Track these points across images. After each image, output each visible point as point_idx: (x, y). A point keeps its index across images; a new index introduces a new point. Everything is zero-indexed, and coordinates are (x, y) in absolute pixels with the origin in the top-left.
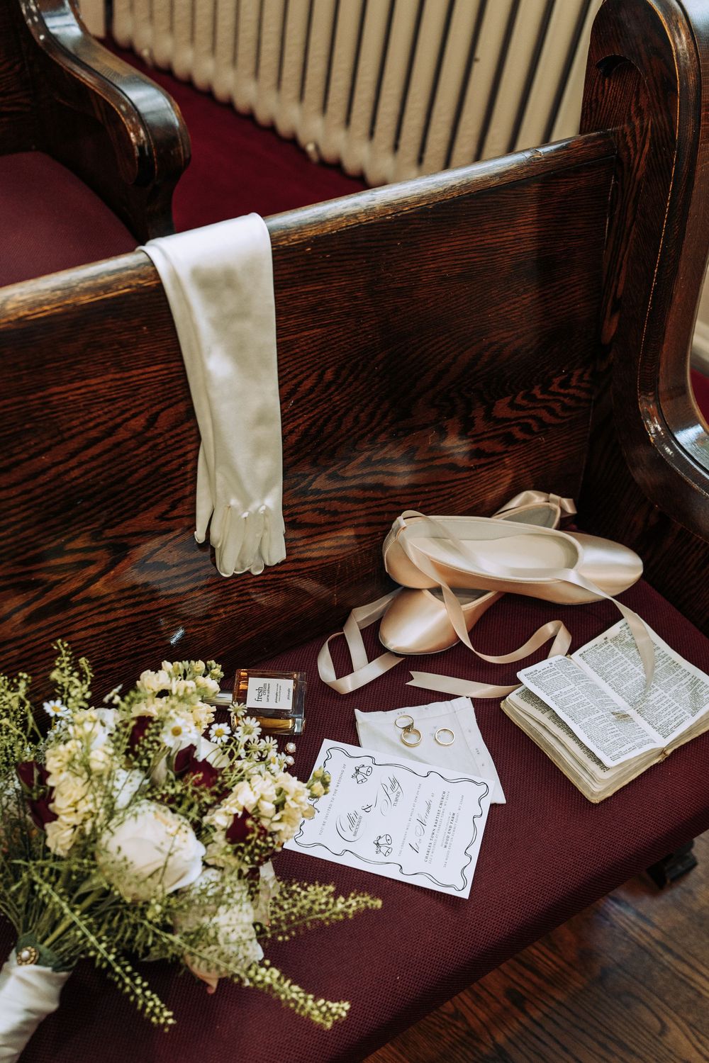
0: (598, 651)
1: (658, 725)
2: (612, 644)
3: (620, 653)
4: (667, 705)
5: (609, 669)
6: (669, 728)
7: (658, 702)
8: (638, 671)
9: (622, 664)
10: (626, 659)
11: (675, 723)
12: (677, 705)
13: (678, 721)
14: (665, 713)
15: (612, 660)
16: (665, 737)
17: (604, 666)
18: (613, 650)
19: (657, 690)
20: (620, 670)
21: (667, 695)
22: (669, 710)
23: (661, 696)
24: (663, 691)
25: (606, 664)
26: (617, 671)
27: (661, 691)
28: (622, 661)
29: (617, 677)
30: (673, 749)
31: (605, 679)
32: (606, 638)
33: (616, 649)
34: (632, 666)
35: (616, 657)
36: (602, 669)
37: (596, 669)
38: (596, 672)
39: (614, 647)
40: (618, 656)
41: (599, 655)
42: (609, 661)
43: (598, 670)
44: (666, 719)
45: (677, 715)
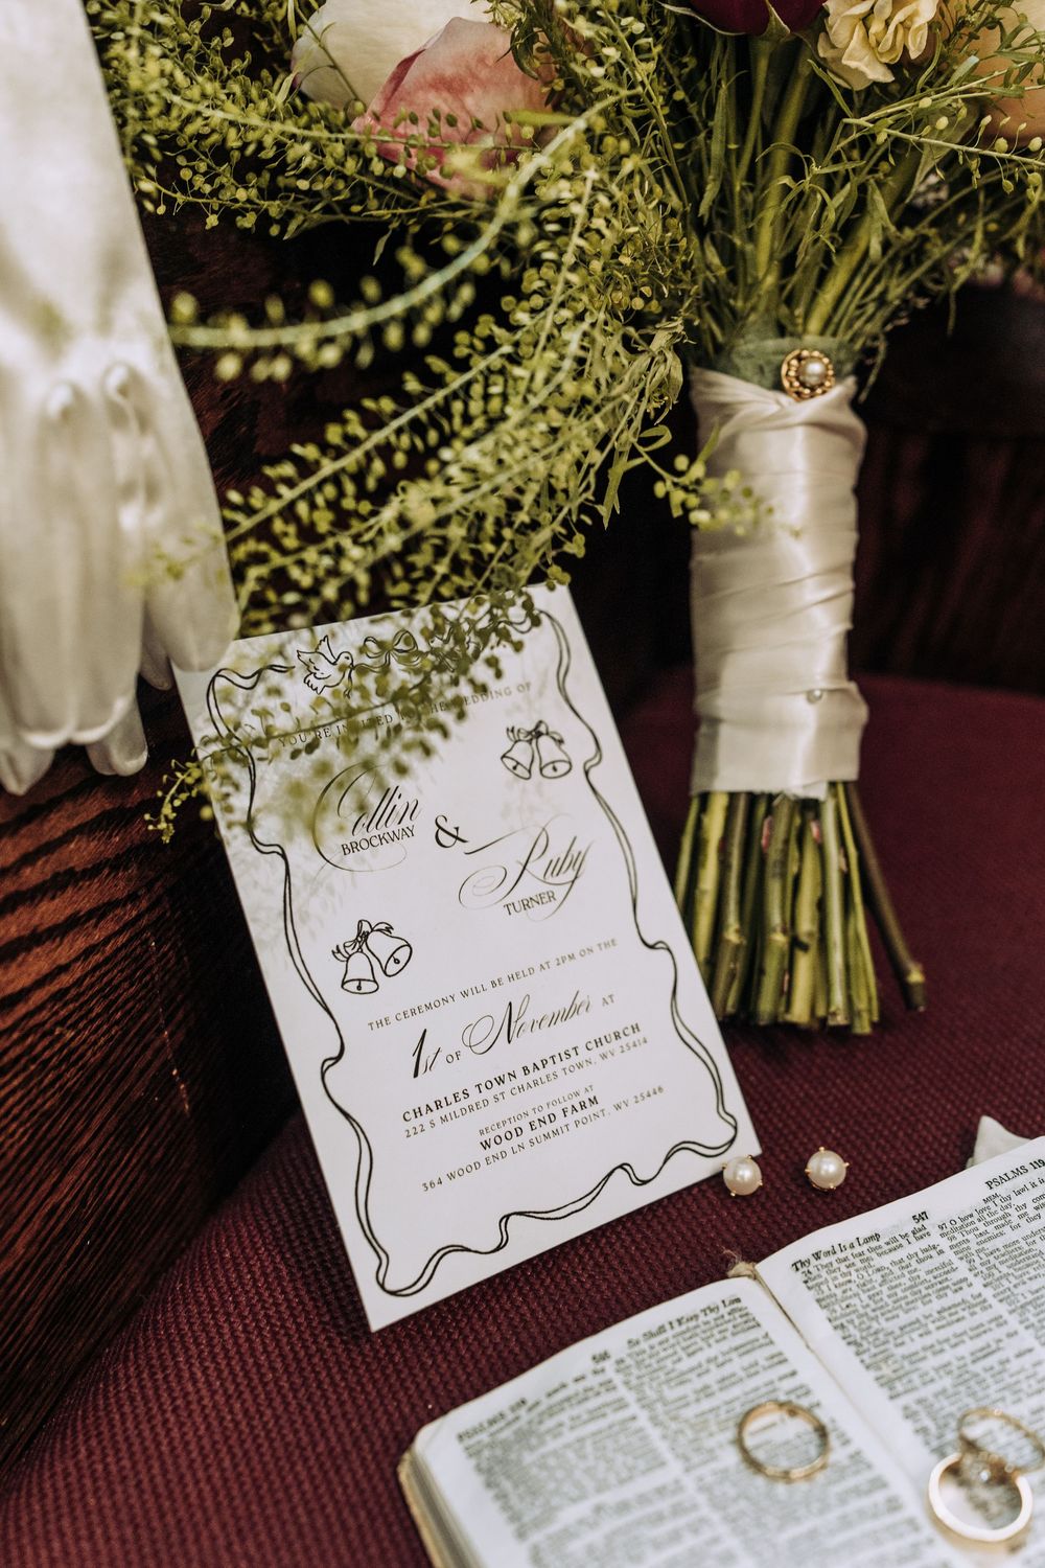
0: (878, 1262)
2: (944, 1244)
3: (978, 1283)
5: (915, 1344)
9: (979, 1331)
10: (1001, 1309)
15: (936, 1305)
17: (893, 1325)
18: (949, 1269)
20: (964, 1350)
25: (904, 1319)
26: (949, 1355)
28: (983, 1317)
29: (947, 1382)
31: (887, 1383)
32: (923, 1216)
33: (963, 1267)
34: (1028, 1338)
35: (952, 1298)
36: (881, 1336)
37: (856, 1334)
38: (853, 1348)
39: (950, 1255)
40: (966, 1293)
41: (877, 1277)
42: (921, 1310)
43: (868, 1344)
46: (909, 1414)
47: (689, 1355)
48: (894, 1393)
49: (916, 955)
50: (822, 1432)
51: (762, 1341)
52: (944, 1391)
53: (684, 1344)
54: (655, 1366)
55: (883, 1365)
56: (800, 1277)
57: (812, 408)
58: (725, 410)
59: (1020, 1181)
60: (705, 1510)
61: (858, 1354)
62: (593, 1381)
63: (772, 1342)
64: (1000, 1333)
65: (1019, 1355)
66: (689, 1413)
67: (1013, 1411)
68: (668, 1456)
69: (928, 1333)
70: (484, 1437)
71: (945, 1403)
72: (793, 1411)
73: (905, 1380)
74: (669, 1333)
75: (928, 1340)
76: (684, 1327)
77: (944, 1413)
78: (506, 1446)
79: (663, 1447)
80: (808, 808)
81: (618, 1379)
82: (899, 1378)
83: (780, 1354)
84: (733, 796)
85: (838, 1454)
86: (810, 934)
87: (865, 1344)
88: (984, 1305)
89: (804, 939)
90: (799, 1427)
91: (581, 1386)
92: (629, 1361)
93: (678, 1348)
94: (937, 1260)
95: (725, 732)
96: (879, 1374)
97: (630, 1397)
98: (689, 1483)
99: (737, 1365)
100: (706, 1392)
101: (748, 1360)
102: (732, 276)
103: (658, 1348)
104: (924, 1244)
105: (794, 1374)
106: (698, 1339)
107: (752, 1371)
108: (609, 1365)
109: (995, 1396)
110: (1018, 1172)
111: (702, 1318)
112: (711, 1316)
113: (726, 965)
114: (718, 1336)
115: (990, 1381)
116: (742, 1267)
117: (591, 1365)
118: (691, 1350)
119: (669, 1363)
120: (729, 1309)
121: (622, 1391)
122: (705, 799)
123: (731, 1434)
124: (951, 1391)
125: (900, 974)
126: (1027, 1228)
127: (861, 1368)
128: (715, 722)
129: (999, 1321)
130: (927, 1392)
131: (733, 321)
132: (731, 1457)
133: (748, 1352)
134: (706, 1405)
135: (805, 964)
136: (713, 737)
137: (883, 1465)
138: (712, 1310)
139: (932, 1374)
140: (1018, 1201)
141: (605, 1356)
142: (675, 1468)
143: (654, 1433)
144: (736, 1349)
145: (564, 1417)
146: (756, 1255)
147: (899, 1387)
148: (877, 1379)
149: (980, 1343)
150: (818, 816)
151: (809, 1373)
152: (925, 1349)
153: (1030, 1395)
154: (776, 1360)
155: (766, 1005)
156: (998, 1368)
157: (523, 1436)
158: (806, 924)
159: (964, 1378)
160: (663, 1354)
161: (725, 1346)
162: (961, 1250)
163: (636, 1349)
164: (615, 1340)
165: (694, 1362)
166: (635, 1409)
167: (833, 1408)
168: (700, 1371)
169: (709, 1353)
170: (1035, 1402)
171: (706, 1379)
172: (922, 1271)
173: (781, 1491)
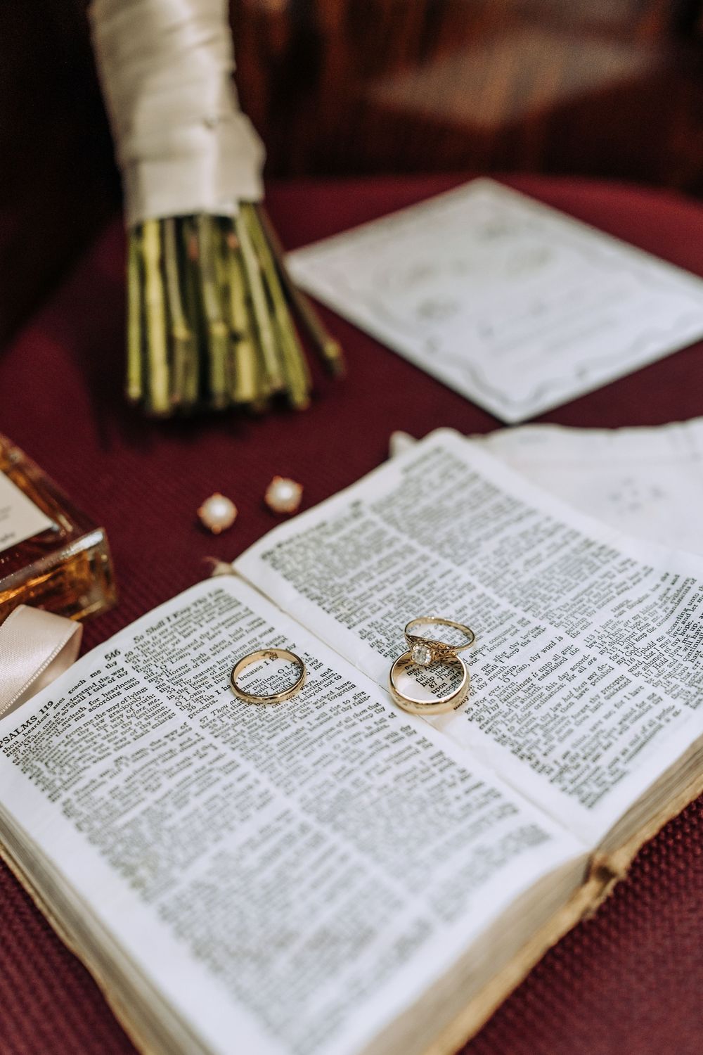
0: (327, 540)
1: (557, 754)
2: (376, 518)
3: (404, 538)
4: (583, 677)
5: (363, 587)
6: (604, 761)
7: (547, 670)
8: (466, 577)
9: (410, 568)
10: (425, 550)
11: (623, 742)
12: (622, 670)
13: (636, 728)
14: (579, 705)
15: (375, 559)
16: (590, 802)
17: (345, 580)
18: (381, 533)
19: (539, 631)
20: (401, 583)
21: (578, 643)
22: (593, 691)
23: (557, 650)
25: (352, 573)
26: (390, 589)
27: (552, 633)
28: (411, 559)
29: (391, 607)
30: (636, 845)
31: (344, 619)
32: (356, 504)
33: (392, 532)
34: (447, 564)
35: (386, 552)
36: (337, 589)
37: (316, 592)
38: (316, 602)
39: (382, 525)
40: (397, 547)
41: (328, 551)
42: (364, 565)
44: (583, 730)
45: (625, 709)
46: (364, 635)
47: (185, 637)
48: (351, 623)
50: (298, 663)
51: (243, 613)
52: (390, 613)
53: (180, 630)
54: (159, 650)
55: (341, 608)
56: (268, 563)
59: (427, 464)
60: (209, 739)
61: (319, 605)
62: (106, 673)
63: (251, 613)
64: (426, 566)
65: (442, 576)
66: (189, 676)
67: (443, 614)
68: (176, 710)
69: (372, 578)
70: (20, 738)
71: (391, 621)
72: (273, 654)
73: (358, 614)
74: (168, 625)
76: (179, 618)
77: (390, 628)
79: (170, 705)
80: (224, 224)
81: (128, 667)
82: (354, 613)
83: (259, 619)
84: (162, 222)
85: (313, 675)
87: (325, 597)
88: (411, 550)
91: (96, 679)
92: (136, 652)
93: (176, 634)
94: (372, 530)
96: (338, 613)
97: (139, 677)
98: (194, 724)
99: (225, 634)
100: (203, 658)
101: (233, 629)
103: (159, 637)
104: (361, 520)
105: (271, 630)
106: (191, 624)
107: (238, 636)
108: (120, 659)
109: (428, 608)
111: (193, 609)
112: (200, 607)
113: (181, 356)
114: (207, 618)
115: (423, 598)
116: (222, 567)
117: (106, 662)
118: (185, 633)
119: (170, 646)
120: (214, 598)
121: (132, 674)
123: (226, 682)
124: (394, 612)
126: (436, 495)
127: (324, 613)
128: (135, 162)
130: (377, 617)
132: (227, 698)
133: (232, 624)
134: (203, 668)
136: (136, 178)
137: (348, 674)
138: (200, 602)
139: (379, 604)
141: (116, 653)
142: (182, 716)
143: (162, 697)
144: (223, 624)
145: (84, 704)
146: (230, 558)
147: (355, 619)
148: (336, 618)
149: (412, 576)
150: (233, 229)
151: (283, 627)
152: (371, 589)
153: (452, 601)
154: (256, 624)
156: (427, 588)
157: (51, 728)
158: (240, 320)
159: (402, 600)
160: (163, 641)
161: (214, 624)
162: (390, 520)
163: (142, 642)
164: (123, 640)
165: (190, 640)
166: (144, 683)
167: (304, 646)
168: (196, 645)
169: (203, 631)
170: (458, 604)
171: (201, 650)
172: (362, 539)
173: (270, 709)
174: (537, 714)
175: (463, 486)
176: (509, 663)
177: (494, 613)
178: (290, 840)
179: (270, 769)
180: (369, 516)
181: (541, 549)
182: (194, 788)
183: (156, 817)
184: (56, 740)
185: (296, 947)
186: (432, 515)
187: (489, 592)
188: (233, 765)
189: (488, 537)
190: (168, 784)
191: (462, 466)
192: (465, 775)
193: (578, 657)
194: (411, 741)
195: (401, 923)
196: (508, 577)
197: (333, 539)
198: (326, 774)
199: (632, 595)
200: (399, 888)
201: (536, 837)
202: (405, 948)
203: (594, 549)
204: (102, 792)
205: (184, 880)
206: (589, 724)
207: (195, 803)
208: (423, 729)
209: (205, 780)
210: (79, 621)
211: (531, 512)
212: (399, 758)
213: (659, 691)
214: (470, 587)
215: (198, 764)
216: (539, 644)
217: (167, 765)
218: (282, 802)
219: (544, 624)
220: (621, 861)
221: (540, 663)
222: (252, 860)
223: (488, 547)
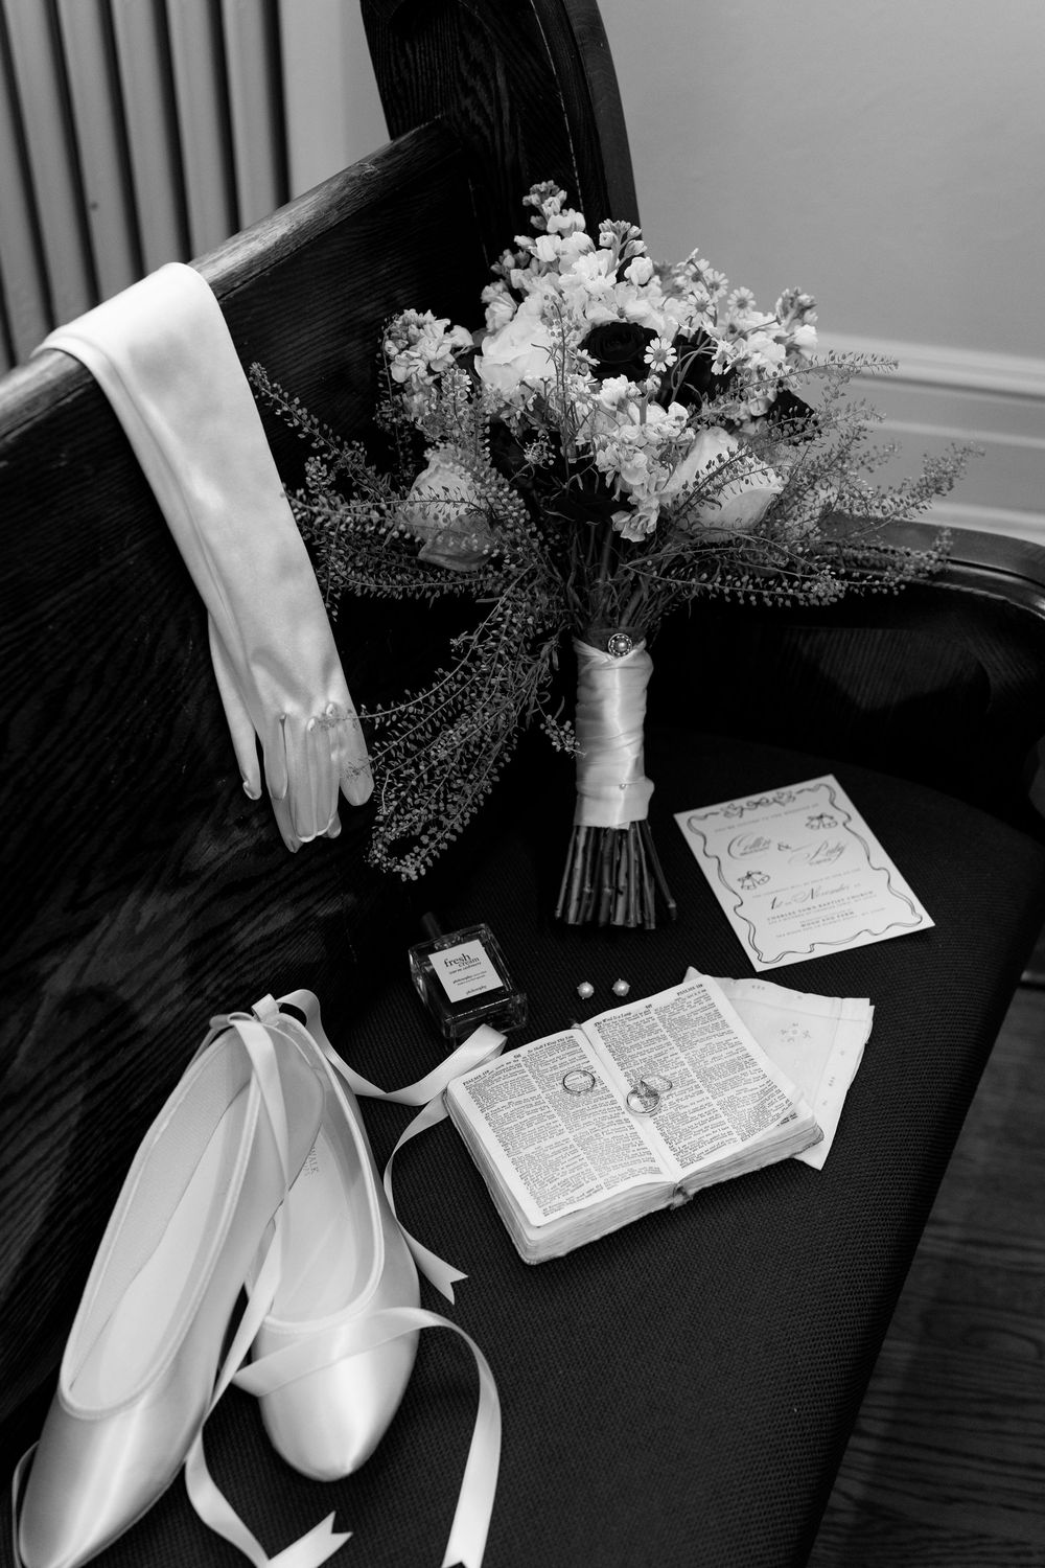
0: (628, 1023)
2: (656, 1016)
3: (665, 1030)
4: (707, 1117)
5: (635, 1052)
6: (697, 1152)
7: (695, 1110)
8: (683, 1058)
9: (661, 1047)
10: (670, 1040)
11: (709, 1146)
12: (724, 1118)
13: (715, 1143)
14: (700, 1128)
15: (647, 1038)
16: (682, 1163)
17: (628, 1046)
18: (655, 1025)
20: (653, 1053)
21: (714, 1102)
22: (708, 1124)
23: (703, 1103)
24: (709, 1095)
25: (633, 1043)
26: (647, 1055)
27: (706, 1094)
28: (663, 1042)
30: (700, 1188)
31: (621, 1065)
32: (650, 1006)
33: (661, 1025)
34: (677, 1050)
35: (654, 1036)
36: (623, 1049)
37: (614, 1048)
38: (612, 1053)
39: (657, 1021)
40: (659, 1035)
41: (627, 1029)
42: (640, 1040)
43: (616, 1051)
44: (694, 1138)
45: (715, 1135)
46: (626, 1075)
48: (623, 1068)
49: (674, 897)
50: (594, 1080)
51: (579, 1051)
52: (641, 1067)
53: (549, 1052)
54: (538, 1059)
55: (622, 1059)
56: (597, 1028)
57: (621, 661)
58: (587, 659)
60: (547, 1103)
61: (613, 1055)
62: (513, 1064)
63: (582, 1051)
64: (667, 1048)
65: (673, 1055)
66: (547, 1074)
67: (662, 1075)
68: (537, 1087)
69: (641, 1048)
70: (473, 1083)
71: (640, 1071)
72: (585, 1073)
73: (628, 1064)
74: (544, 1048)
75: (640, 1051)
76: (550, 1046)
77: (639, 1074)
78: (480, 1085)
79: (536, 1085)
80: (623, 832)
81: (523, 1063)
82: (626, 1063)
83: (585, 1055)
84: (589, 828)
85: (598, 1087)
86: (624, 887)
88: (665, 1038)
89: (621, 889)
90: (588, 1078)
91: (509, 1065)
92: (528, 1057)
93: (547, 1053)
94: (652, 1022)
95: (586, 800)
96: (619, 1061)
97: (526, 1069)
98: (543, 1096)
99: (568, 1059)
100: (555, 1068)
101: (572, 1057)
102: (586, 605)
103: (539, 1053)
104: (648, 1016)
105: (588, 1061)
106: (555, 1050)
107: (572, 1061)
108: (520, 1059)
109: (659, 1069)
110: (690, 989)
111: (558, 1042)
112: (562, 1043)
113: (585, 901)
114: (563, 1049)
115: (659, 1064)
116: (576, 1025)
117: (513, 1059)
118: (551, 1054)
119: (543, 1058)
120: (568, 1040)
121: (524, 1067)
122: (578, 827)
123: (561, 1081)
124: (643, 1067)
125: (666, 904)
126: (689, 1010)
127: (613, 1059)
128: (582, 795)
129: (669, 1044)
130: (635, 1068)
131: (588, 621)
132: (560, 1088)
133: (573, 1054)
134: (554, 1072)
135: (621, 900)
136: (581, 801)
137: (613, 1090)
138: (562, 1040)
139: (639, 1061)
140: (688, 1000)
141: (519, 1056)
142: (539, 1091)
144: (568, 1053)
145: (502, 1075)
146: (581, 1021)
147: (626, 1066)
148: (618, 1063)
149: (659, 1051)
150: (627, 837)
151: (594, 1061)
152: (638, 1053)
153: (671, 1069)
154: (583, 1057)
155: (602, 918)
156: (663, 1059)
157: (487, 1083)
159: (650, 1063)
160: (541, 1055)
161: (564, 1052)
162: (662, 1020)
163: (531, 1053)
164: (523, 1050)
165: (552, 1058)
166: (528, 1073)
167: (600, 1073)
168: (554, 1061)
169: (558, 1055)
170: (673, 1071)
171: (555, 1064)
172: (644, 1026)
173: (575, 1097)
174: (682, 1127)
175: (705, 1009)
176: (681, 1103)
177: (688, 1079)
178: (565, 1149)
179: (566, 1121)
180: (653, 1014)
181: (724, 1053)
182: (536, 1121)
183: (519, 1128)
184: (487, 1088)
185: (555, 1183)
186: (683, 1021)
187: (690, 1068)
188: (553, 1116)
189: (702, 1040)
190: (527, 1117)
191: (708, 998)
192: (641, 1143)
193: (711, 1108)
194: (626, 1125)
195: (593, 1185)
196: (702, 1063)
197: (631, 1023)
198: (587, 1129)
199: (749, 1087)
200: (596, 1174)
201: (657, 1171)
202: (590, 1192)
203: (747, 1059)
204: (501, 1114)
205: (524, 1152)
206: (698, 1136)
207: (535, 1126)
208: (633, 1121)
209: (541, 1118)
210: (504, 1034)
211: (730, 1032)
212: (617, 1130)
213: (734, 1131)
214: (682, 1064)
215: (540, 1112)
216: (698, 1098)
217: (527, 1110)
218: (566, 1135)
219: (705, 1090)
220: (692, 1192)
221: (694, 1107)
222: (549, 1152)
223: (700, 1046)
